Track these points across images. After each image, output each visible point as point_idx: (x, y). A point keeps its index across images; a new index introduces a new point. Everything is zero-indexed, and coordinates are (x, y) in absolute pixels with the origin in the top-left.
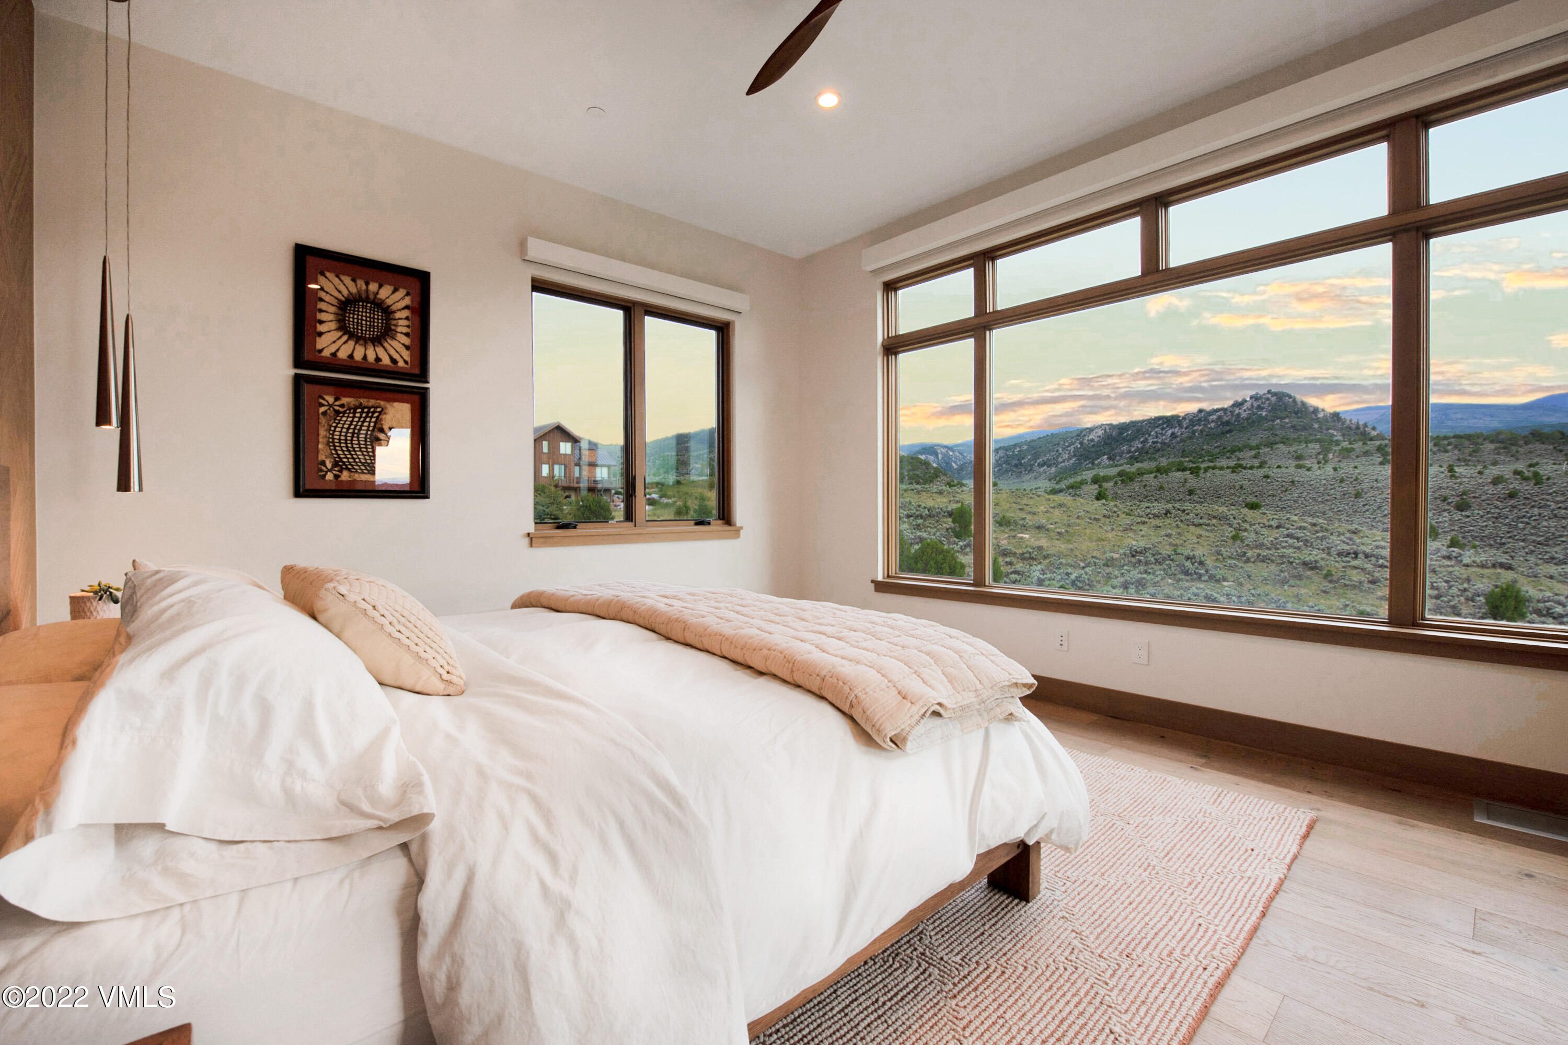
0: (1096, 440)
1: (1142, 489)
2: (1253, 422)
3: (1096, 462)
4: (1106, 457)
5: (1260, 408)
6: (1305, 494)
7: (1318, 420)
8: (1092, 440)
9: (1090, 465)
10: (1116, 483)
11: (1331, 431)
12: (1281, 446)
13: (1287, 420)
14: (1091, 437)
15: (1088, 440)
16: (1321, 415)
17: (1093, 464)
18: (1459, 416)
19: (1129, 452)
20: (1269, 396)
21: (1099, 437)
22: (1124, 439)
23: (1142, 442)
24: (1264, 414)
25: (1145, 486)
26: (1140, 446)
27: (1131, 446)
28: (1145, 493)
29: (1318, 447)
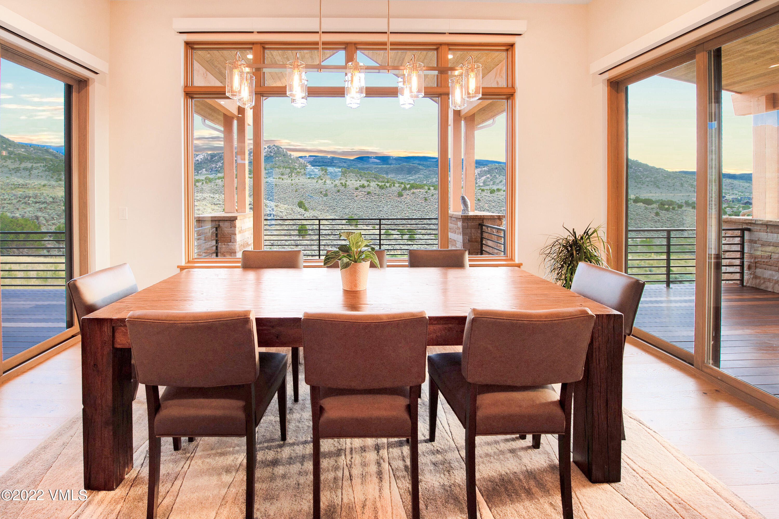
0: (200, 160)
1: (215, 187)
2: (268, 158)
3: (200, 172)
4: (204, 169)
5: (271, 152)
6: (280, 190)
7: (291, 159)
8: (198, 160)
9: (197, 173)
10: (203, 183)
11: (295, 164)
12: (277, 169)
13: (280, 158)
14: (197, 159)
15: (195, 160)
16: (292, 157)
17: (198, 173)
18: (336, 161)
19: (216, 168)
20: (274, 147)
21: (201, 159)
22: (213, 161)
23: (222, 163)
24: (272, 155)
25: (216, 185)
26: (221, 165)
27: (217, 165)
28: (216, 189)
29: (289, 170)
